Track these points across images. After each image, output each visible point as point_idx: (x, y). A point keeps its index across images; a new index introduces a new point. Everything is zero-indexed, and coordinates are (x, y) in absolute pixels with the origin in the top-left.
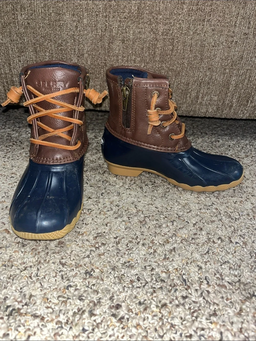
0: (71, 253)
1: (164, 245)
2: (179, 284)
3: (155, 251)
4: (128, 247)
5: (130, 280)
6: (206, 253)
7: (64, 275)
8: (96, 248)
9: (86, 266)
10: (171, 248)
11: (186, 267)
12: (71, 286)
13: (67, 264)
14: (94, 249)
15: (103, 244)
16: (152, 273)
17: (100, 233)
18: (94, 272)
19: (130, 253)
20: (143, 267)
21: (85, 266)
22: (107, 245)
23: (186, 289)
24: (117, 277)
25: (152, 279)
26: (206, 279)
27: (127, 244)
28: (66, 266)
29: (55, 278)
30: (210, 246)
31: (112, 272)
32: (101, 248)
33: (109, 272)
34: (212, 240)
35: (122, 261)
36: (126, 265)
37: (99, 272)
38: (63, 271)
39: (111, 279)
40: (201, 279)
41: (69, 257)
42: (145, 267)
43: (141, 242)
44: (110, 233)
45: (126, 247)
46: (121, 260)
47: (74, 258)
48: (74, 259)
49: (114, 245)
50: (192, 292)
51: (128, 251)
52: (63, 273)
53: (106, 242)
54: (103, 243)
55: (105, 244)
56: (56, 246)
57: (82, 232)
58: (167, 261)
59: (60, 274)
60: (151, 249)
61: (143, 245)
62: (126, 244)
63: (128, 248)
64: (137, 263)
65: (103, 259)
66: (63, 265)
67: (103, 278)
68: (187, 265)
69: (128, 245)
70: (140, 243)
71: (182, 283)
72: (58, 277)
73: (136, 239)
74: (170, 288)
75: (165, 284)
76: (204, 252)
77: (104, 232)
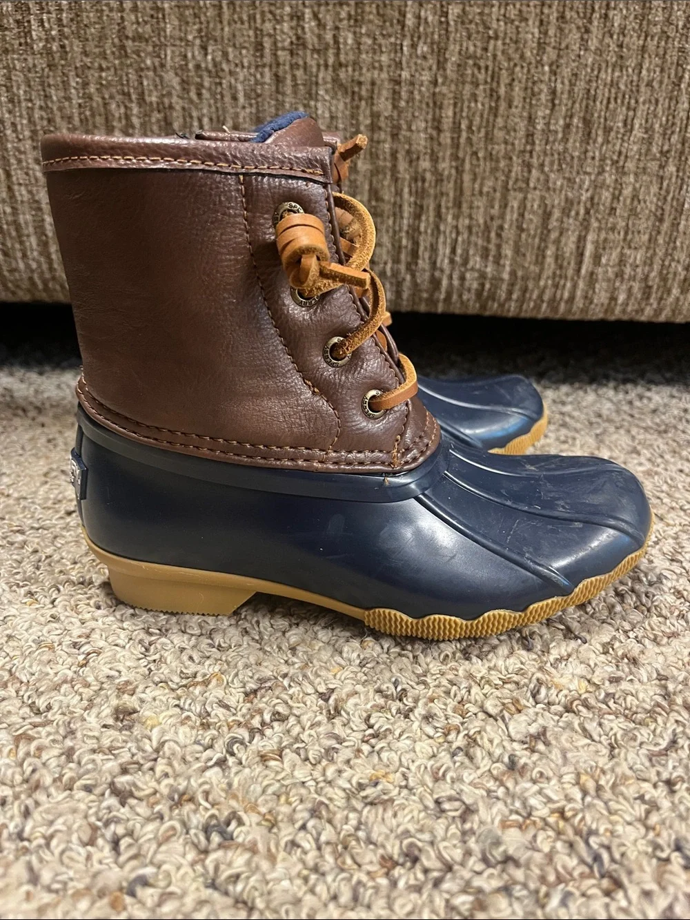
0: (157, 751)
1: (503, 718)
2: (576, 874)
3: (472, 741)
4: (371, 727)
5: (383, 857)
6: (666, 749)
7: (124, 836)
8: (252, 732)
9: (210, 798)
10: (533, 729)
11: (596, 801)
12: (145, 882)
13: (137, 794)
14: (243, 733)
15: (279, 718)
16: (467, 826)
17: (269, 679)
18: (241, 823)
19: (377, 748)
20: (431, 805)
21: (207, 800)
22: (292, 720)
23: (607, 893)
24: (328, 843)
25: (468, 853)
26: (678, 848)
27: (369, 717)
28: (132, 801)
29: (89, 848)
30: (677, 721)
31: (310, 824)
32: (268, 732)
33: (298, 825)
34: (679, 700)
35: (349, 781)
36: (365, 797)
37: (258, 824)
38: (117, 821)
39: (305, 853)
40: (662, 850)
41: (149, 764)
42: (438, 802)
43: (420, 710)
44: (305, 676)
45: (364, 727)
46: (345, 775)
47: (169, 770)
48: (166, 775)
49: (319, 718)
50: (630, 902)
51: (373, 741)
52: (120, 830)
53: (291, 708)
54: (278, 713)
55: (287, 718)
56: (105, 726)
57: (205, 675)
58: (519, 779)
59: (108, 834)
60: (459, 732)
61: (428, 718)
62: (365, 715)
63: (370, 731)
64: (406, 787)
65: (277, 773)
66: (123, 796)
67: (273, 850)
68: (598, 796)
69: (372, 721)
70: (416, 712)
71: (587, 870)
72: (100, 842)
73: (401, 700)
74: (544, 889)
75: (519, 874)
76: (657, 744)
77: (285, 676)
